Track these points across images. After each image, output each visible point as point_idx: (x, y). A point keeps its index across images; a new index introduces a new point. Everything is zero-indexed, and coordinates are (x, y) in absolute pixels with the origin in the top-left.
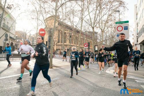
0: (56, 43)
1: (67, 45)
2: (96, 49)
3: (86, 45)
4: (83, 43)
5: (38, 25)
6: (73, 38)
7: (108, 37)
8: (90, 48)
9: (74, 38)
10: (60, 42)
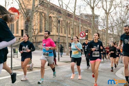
0: (36, 33)
1: (53, 35)
3: (83, 34)
4: (77, 31)
5: (6, 3)
9: (64, 24)
10: (42, 31)
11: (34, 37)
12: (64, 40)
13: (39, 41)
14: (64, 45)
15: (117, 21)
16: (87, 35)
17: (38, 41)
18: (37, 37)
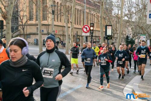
0: (24, 21)
2: (109, 33)
3: (86, 28)
6: (61, 10)
7: (135, 5)
8: (94, 35)
10: (33, 19)
11: (22, 27)
12: (64, 32)
13: (28, 33)
14: (64, 38)
15: (137, 5)
16: (93, 30)
17: (26, 33)
18: (25, 27)
